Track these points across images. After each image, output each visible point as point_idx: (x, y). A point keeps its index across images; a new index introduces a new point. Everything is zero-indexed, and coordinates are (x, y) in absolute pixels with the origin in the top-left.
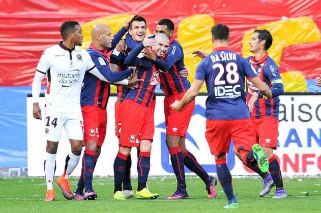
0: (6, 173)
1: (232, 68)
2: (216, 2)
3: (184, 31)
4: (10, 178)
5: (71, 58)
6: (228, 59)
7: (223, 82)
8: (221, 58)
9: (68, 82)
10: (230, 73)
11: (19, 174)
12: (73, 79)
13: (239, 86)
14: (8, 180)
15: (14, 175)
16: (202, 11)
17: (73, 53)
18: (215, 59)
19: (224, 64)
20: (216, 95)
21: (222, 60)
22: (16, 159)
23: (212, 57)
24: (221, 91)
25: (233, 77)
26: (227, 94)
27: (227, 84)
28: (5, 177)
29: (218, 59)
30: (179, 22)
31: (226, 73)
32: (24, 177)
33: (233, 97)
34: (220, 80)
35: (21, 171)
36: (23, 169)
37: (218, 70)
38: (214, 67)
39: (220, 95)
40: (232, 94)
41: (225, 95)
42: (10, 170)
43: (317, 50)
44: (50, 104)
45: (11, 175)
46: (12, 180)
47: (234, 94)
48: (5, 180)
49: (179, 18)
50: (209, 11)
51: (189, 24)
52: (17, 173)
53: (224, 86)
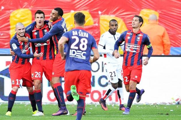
2: (33, 1)
3: (14, 18)
7: (77, 48)
16: (24, 6)
18: (75, 33)
20: (70, 55)
21: (79, 35)
23: (73, 32)
24: (74, 53)
25: (83, 46)
26: (77, 56)
27: (79, 49)
30: (11, 12)
33: (80, 58)
39: (72, 55)
40: (80, 56)
41: (75, 56)
47: (81, 56)
49: (11, 11)
50: (28, 6)
51: (16, 14)
53: (76, 50)
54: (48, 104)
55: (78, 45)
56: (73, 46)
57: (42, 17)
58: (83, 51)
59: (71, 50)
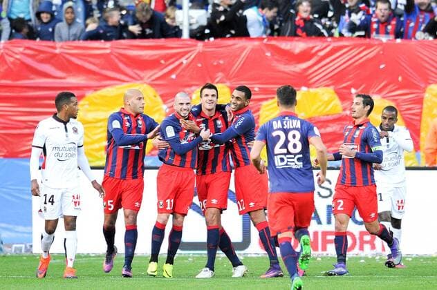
0: (10, 249)
1: (294, 136)
4: (14, 254)
5: (66, 130)
6: (291, 127)
7: (285, 151)
8: (283, 125)
9: (64, 155)
10: (292, 141)
11: (23, 251)
12: (69, 152)
13: (301, 156)
14: (12, 256)
15: (18, 252)
16: (217, 80)
17: (68, 125)
18: (277, 125)
19: (286, 132)
20: (277, 165)
21: (285, 127)
22: (20, 235)
23: (274, 123)
24: (282, 160)
25: (295, 146)
27: (289, 153)
28: (9, 254)
29: (280, 126)
30: (193, 91)
31: (287, 141)
32: (28, 254)
33: (294, 167)
34: (281, 148)
35: (26, 247)
36: (28, 245)
37: (278, 137)
38: (274, 134)
39: (281, 164)
40: (294, 164)
42: (14, 246)
43: (338, 123)
44: (46, 180)
45: (15, 251)
46: (16, 257)
48: (8, 257)
50: (225, 80)
52: (21, 250)
53: (285, 154)
54: (260, 256)
55: (285, 146)
56: (277, 150)
57: (213, 95)
58: (295, 155)
59: (275, 157)
